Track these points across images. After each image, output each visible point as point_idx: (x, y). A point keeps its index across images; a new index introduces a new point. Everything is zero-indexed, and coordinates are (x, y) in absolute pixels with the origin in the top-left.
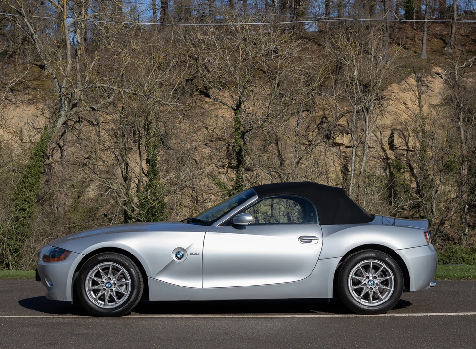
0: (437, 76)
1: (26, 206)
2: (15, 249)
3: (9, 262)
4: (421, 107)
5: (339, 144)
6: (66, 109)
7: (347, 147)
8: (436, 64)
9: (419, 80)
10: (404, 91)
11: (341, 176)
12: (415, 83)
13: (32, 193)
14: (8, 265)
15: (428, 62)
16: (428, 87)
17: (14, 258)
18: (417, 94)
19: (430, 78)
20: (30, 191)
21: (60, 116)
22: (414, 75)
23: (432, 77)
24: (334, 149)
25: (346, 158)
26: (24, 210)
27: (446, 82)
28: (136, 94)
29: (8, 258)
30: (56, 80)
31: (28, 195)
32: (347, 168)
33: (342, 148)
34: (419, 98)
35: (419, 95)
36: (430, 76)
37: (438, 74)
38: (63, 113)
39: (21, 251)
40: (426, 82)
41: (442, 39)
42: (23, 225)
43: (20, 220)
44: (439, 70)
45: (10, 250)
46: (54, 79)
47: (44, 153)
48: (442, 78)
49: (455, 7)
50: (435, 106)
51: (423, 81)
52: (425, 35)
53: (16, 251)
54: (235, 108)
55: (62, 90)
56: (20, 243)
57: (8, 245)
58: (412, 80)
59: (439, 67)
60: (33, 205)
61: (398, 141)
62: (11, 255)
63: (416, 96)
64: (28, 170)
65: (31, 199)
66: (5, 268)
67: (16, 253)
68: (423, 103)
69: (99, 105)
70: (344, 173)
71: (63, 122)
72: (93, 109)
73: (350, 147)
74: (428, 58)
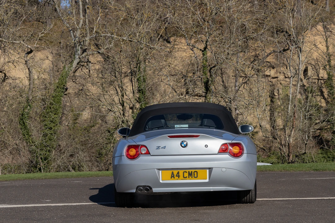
1: (52, 125)
2: (45, 158)
3: (40, 167)
4: (327, 47)
5: (268, 76)
6: (79, 53)
7: (273, 78)
9: (325, 27)
10: (315, 35)
11: (269, 99)
12: (322, 29)
13: (56, 116)
14: (40, 170)
15: (331, 13)
16: (331, 32)
17: (45, 164)
18: (325, 38)
19: (333, 26)
20: (55, 114)
21: (75, 58)
22: (321, 24)
24: (264, 80)
25: (273, 86)
26: (51, 128)
28: (131, 41)
29: (40, 165)
30: (71, 31)
31: (53, 117)
32: (274, 94)
33: (269, 78)
34: (327, 41)
35: (326, 39)
36: (332, 24)
38: (77, 57)
39: (49, 159)
40: (330, 29)
42: (50, 140)
43: (48, 136)
45: (41, 158)
47: (64, 86)
51: (328, 28)
54: (203, 50)
55: (77, 39)
56: (48, 153)
57: (40, 155)
58: (320, 27)
60: (57, 124)
61: (310, 73)
62: (42, 162)
63: (324, 39)
64: (53, 99)
65: (56, 120)
66: (38, 171)
67: (45, 161)
68: (329, 44)
69: (103, 50)
70: (272, 97)
71: (77, 63)
72: (99, 53)
73: (275, 78)
74: (331, 11)
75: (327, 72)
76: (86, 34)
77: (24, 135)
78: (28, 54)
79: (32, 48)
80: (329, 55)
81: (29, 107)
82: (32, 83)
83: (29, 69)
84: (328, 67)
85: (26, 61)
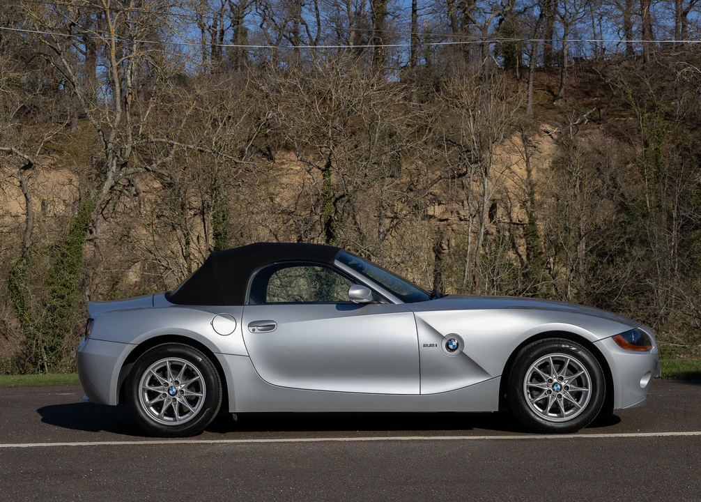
0: (546, 134)
1: (65, 291)
2: (52, 347)
3: (43, 364)
4: (529, 171)
5: (431, 217)
6: (114, 170)
7: (441, 220)
8: (544, 121)
9: (525, 139)
10: (509, 152)
11: (433, 255)
12: (521, 143)
13: (72, 276)
14: (42, 367)
15: (535, 117)
16: (535, 147)
17: (51, 358)
18: (525, 156)
19: (537, 137)
20: (70, 273)
21: (106, 178)
22: (519, 134)
23: (540, 136)
24: (425, 222)
25: (440, 234)
26: (63, 297)
27: (557, 142)
28: (201, 151)
29: (42, 359)
30: (101, 133)
31: (67, 278)
32: (441, 246)
33: (433, 221)
34: (527, 161)
35: (527, 157)
36: (537, 135)
37: (547, 132)
38: (110, 175)
39: (59, 348)
40: (533, 143)
41: (549, 91)
42: (62, 316)
43: (58, 309)
44: (548, 128)
45: (45, 348)
46: (99, 131)
47: (87, 225)
48: (552, 138)
49: (566, 52)
50: (544, 171)
51: (530, 141)
52: (531, 85)
53: (52, 349)
54: (324, 168)
55: (110, 146)
56: (56, 340)
57: (43, 342)
58: (517, 139)
59: (548, 124)
60: (73, 290)
61: (500, 211)
62: (47, 354)
63: (524, 159)
64: (67, 246)
65: (71, 283)
66: (38, 370)
67: (52, 352)
68: (531, 167)
69: (154, 165)
70: (438, 251)
71: (110, 186)
72: (148, 170)
73: (443, 220)
74: (534, 113)
75: (527, 211)
76: (127, 137)
77: (17, 308)
78: (25, 170)
79: (31, 159)
80: (531, 184)
81: (25, 261)
82: (31, 219)
83: (25, 195)
84: (529, 204)
85: (21, 182)
